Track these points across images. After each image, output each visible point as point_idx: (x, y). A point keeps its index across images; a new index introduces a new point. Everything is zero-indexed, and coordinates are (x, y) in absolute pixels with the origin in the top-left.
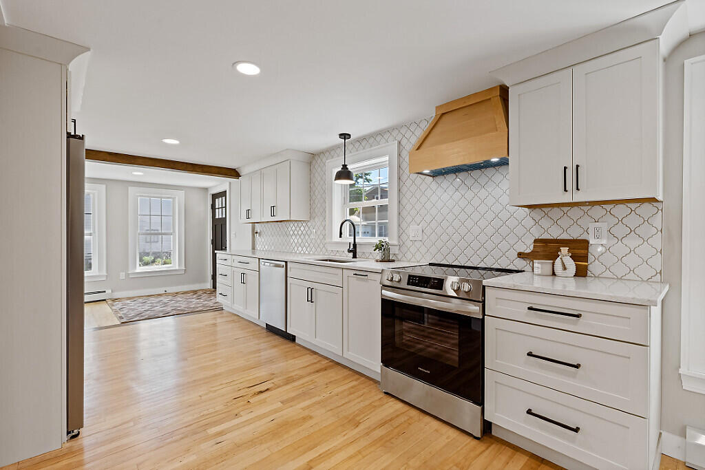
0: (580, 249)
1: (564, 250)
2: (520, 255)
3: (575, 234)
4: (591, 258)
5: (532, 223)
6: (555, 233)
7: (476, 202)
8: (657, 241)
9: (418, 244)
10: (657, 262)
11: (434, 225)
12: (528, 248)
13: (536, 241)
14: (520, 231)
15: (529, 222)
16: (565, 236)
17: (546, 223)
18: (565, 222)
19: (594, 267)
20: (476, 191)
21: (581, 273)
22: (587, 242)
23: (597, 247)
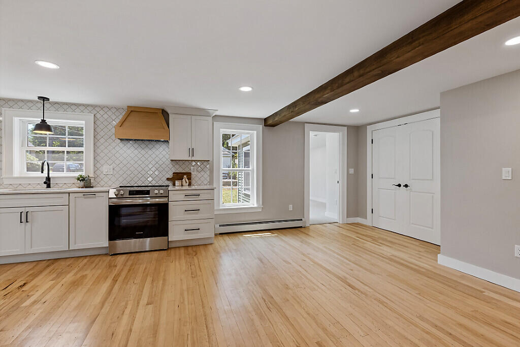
0: (189, 175)
1: (185, 176)
2: (168, 179)
3: (187, 170)
4: (192, 179)
5: (172, 166)
6: (180, 170)
7: (147, 156)
8: (208, 173)
9: (109, 177)
10: (208, 179)
11: (121, 165)
12: (170, 175)
13: (173, 173)
14: (167, 169)
15: (171, 166)
16: (184, 171)
17: (177, 166)
18: (184, 166)
19: (193, 182)
20: (147, 151)
21: (190, 185)
22: (191, 173)
23: (194, 174)
